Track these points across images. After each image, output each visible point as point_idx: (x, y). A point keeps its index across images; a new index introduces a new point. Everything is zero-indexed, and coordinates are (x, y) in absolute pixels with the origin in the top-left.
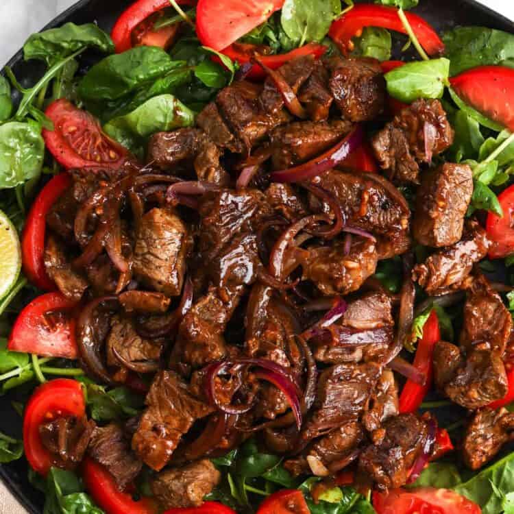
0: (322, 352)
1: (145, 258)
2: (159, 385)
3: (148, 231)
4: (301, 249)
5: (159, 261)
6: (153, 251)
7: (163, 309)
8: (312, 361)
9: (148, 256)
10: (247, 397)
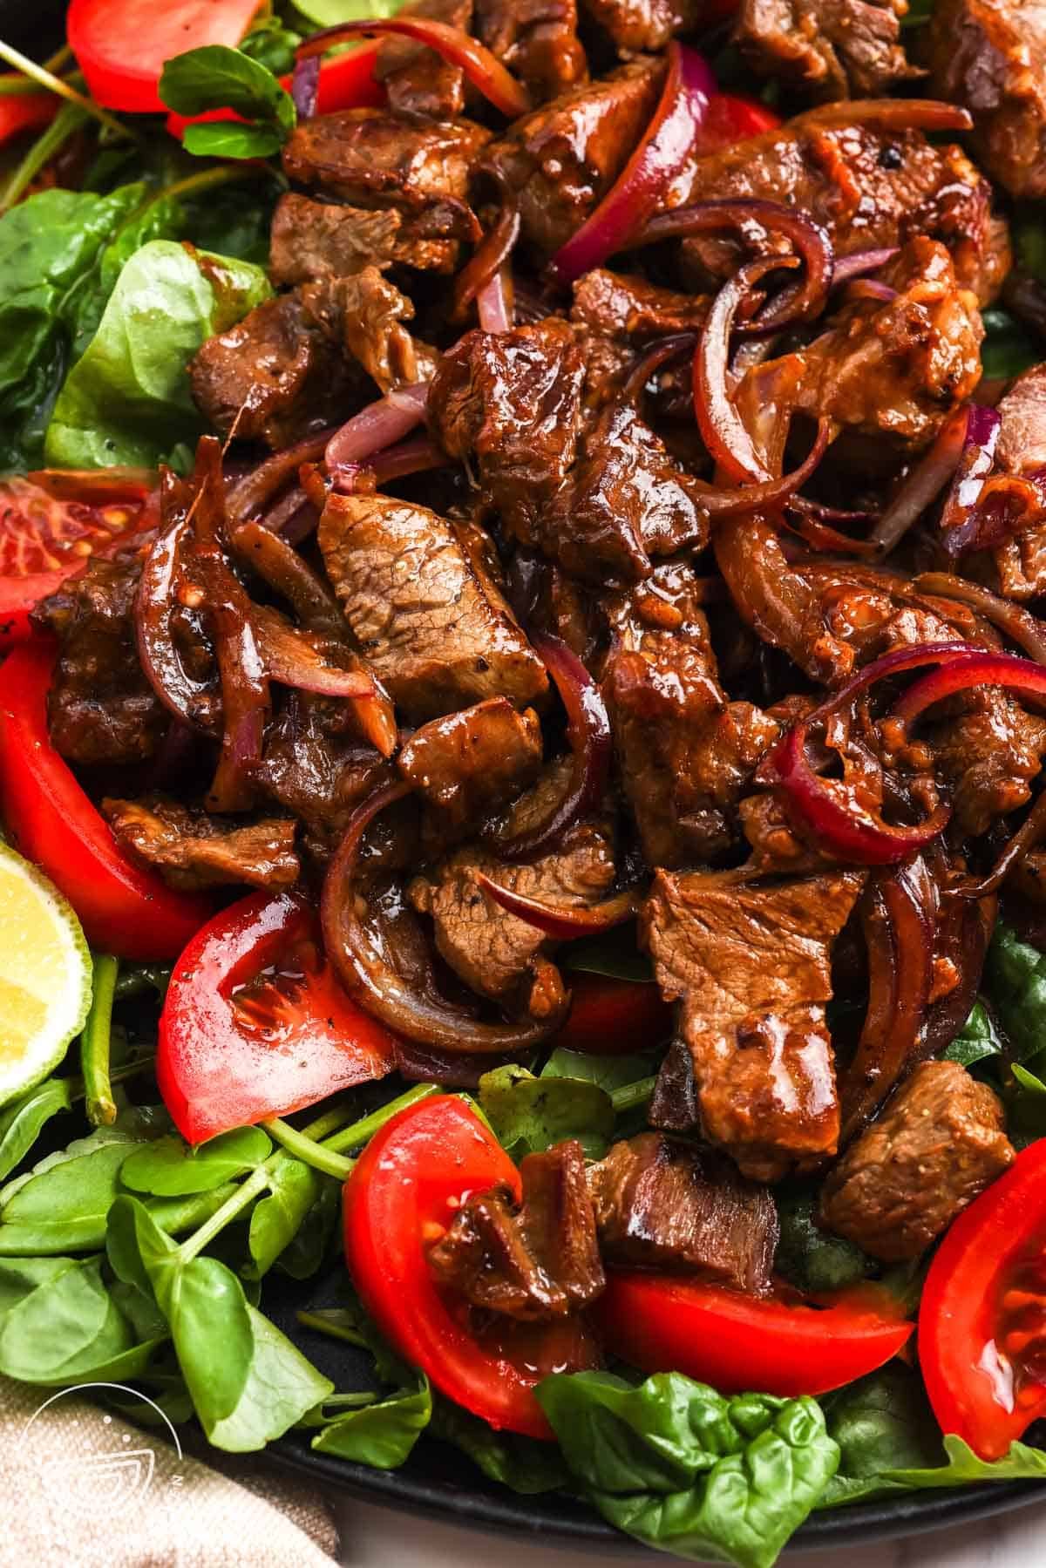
0: (1013, 568)
1: (401, 632)
2: (671, 920)
3: (358, 559)
4: (768, 363)
5: (437, 612)
6: (406, 597)
7: (533, 744)
8: (1006, 610)
9: (402, 622)
10: (918, 800)
